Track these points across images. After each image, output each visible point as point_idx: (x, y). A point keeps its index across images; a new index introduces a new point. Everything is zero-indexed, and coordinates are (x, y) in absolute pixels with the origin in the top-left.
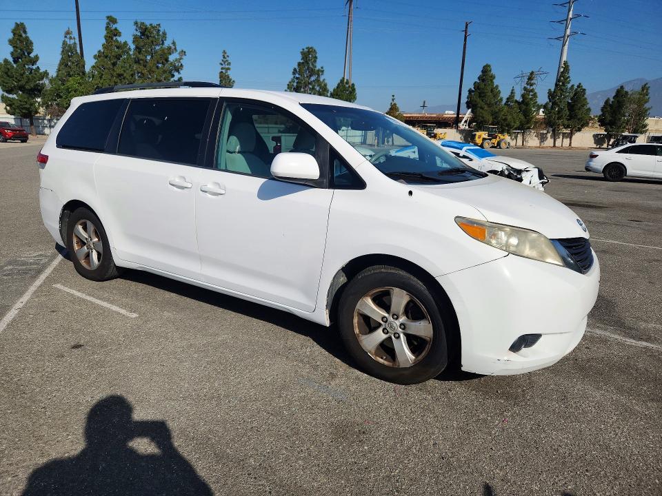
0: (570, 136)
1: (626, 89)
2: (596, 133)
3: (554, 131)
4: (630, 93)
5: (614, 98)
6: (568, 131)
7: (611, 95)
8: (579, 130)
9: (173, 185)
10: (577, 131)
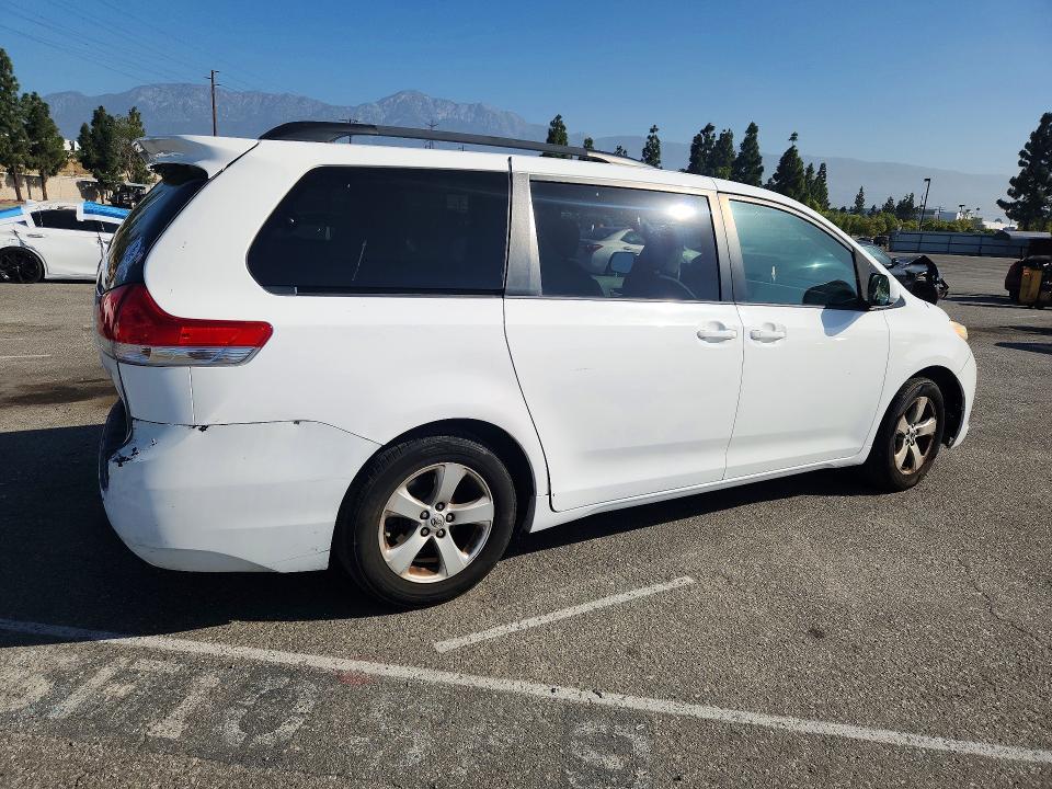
0: (41, 182)
1: (108, 112)
2: (79, 179)
3: (10, 171)
4: (116, 119)
5: (93, 124)
6: (35, 173)
7: (88, 119)
8: (54, 174)
9: (703, 338)
10: (50, 175)
